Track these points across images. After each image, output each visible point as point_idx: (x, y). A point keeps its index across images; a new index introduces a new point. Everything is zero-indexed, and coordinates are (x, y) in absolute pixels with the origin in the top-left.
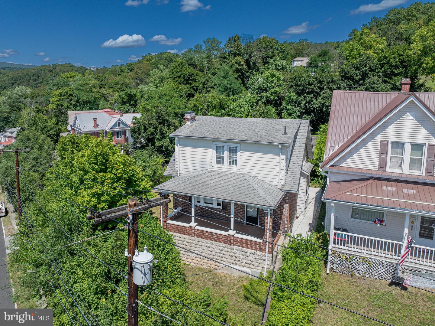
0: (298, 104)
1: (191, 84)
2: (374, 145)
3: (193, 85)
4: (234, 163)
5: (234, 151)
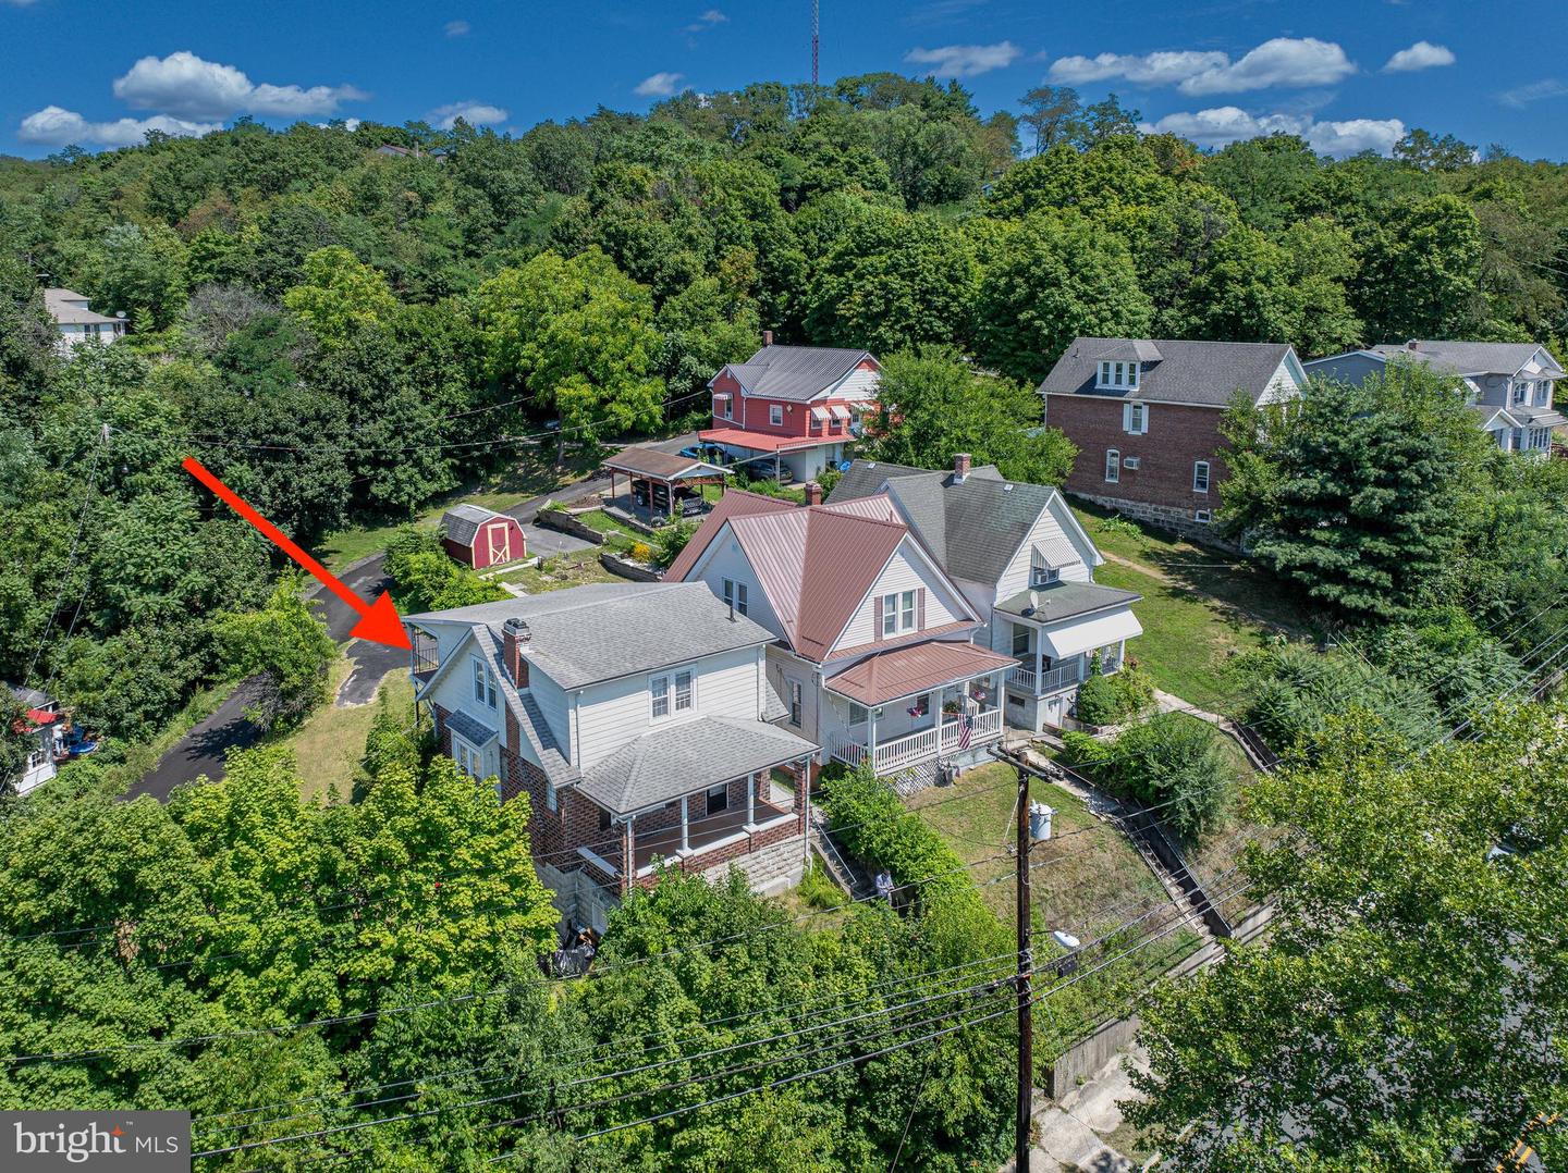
4: (684, 703)
5: (684, 680)
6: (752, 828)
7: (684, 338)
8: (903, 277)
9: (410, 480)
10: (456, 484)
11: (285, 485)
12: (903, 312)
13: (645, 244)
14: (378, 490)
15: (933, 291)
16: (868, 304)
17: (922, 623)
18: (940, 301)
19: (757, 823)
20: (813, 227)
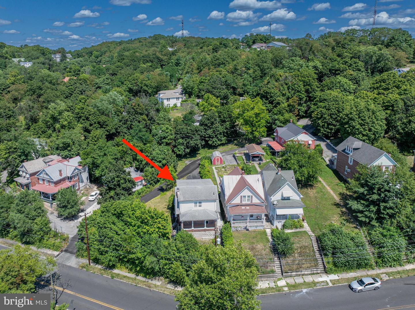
0: (183, 144)
1: (105, 128)
2: (239, 197)
3: (107, 129)
4: (200, 206)
5: (200, 203)
6: (205, 228)
7: (276, 117)
8: (327, 109)
9: (216, 141)
10: (226, 142)
11: (188, 143)
12: (325, 118)
13: (272, 95)
14: (210, 142)
15: (333, 114)
16: (317, 115)
17: (252, 201)
18: (334, 117)
19: (207, 227)
20: (327, 86)
